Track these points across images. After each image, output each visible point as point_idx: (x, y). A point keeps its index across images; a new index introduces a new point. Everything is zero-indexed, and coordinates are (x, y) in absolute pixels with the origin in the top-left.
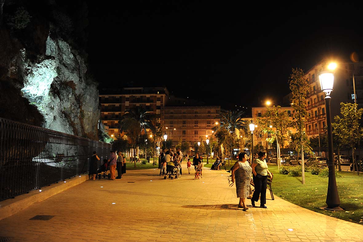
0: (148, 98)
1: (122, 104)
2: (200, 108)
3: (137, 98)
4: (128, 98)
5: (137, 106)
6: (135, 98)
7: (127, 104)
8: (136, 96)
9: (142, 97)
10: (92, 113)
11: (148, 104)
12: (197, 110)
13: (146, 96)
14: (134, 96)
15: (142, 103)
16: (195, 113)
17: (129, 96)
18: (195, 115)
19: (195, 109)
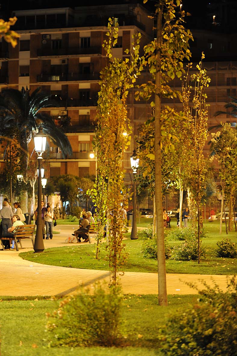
0: (85, 38)
1: (10, 60)
3: (54, 41)
4: (28, 41)
5: (52, 63)
6: (47, 40)
7: (25, 58)
8: (50, 35)
9: (66, 36)
11: (85, 59)
12: (232, 73)
13: (79, 33)
14: (43, 35)
15: (68, 56)
16: (228, 84)
17: (30, 34)
18: (228, 90)
19: (226, 69)
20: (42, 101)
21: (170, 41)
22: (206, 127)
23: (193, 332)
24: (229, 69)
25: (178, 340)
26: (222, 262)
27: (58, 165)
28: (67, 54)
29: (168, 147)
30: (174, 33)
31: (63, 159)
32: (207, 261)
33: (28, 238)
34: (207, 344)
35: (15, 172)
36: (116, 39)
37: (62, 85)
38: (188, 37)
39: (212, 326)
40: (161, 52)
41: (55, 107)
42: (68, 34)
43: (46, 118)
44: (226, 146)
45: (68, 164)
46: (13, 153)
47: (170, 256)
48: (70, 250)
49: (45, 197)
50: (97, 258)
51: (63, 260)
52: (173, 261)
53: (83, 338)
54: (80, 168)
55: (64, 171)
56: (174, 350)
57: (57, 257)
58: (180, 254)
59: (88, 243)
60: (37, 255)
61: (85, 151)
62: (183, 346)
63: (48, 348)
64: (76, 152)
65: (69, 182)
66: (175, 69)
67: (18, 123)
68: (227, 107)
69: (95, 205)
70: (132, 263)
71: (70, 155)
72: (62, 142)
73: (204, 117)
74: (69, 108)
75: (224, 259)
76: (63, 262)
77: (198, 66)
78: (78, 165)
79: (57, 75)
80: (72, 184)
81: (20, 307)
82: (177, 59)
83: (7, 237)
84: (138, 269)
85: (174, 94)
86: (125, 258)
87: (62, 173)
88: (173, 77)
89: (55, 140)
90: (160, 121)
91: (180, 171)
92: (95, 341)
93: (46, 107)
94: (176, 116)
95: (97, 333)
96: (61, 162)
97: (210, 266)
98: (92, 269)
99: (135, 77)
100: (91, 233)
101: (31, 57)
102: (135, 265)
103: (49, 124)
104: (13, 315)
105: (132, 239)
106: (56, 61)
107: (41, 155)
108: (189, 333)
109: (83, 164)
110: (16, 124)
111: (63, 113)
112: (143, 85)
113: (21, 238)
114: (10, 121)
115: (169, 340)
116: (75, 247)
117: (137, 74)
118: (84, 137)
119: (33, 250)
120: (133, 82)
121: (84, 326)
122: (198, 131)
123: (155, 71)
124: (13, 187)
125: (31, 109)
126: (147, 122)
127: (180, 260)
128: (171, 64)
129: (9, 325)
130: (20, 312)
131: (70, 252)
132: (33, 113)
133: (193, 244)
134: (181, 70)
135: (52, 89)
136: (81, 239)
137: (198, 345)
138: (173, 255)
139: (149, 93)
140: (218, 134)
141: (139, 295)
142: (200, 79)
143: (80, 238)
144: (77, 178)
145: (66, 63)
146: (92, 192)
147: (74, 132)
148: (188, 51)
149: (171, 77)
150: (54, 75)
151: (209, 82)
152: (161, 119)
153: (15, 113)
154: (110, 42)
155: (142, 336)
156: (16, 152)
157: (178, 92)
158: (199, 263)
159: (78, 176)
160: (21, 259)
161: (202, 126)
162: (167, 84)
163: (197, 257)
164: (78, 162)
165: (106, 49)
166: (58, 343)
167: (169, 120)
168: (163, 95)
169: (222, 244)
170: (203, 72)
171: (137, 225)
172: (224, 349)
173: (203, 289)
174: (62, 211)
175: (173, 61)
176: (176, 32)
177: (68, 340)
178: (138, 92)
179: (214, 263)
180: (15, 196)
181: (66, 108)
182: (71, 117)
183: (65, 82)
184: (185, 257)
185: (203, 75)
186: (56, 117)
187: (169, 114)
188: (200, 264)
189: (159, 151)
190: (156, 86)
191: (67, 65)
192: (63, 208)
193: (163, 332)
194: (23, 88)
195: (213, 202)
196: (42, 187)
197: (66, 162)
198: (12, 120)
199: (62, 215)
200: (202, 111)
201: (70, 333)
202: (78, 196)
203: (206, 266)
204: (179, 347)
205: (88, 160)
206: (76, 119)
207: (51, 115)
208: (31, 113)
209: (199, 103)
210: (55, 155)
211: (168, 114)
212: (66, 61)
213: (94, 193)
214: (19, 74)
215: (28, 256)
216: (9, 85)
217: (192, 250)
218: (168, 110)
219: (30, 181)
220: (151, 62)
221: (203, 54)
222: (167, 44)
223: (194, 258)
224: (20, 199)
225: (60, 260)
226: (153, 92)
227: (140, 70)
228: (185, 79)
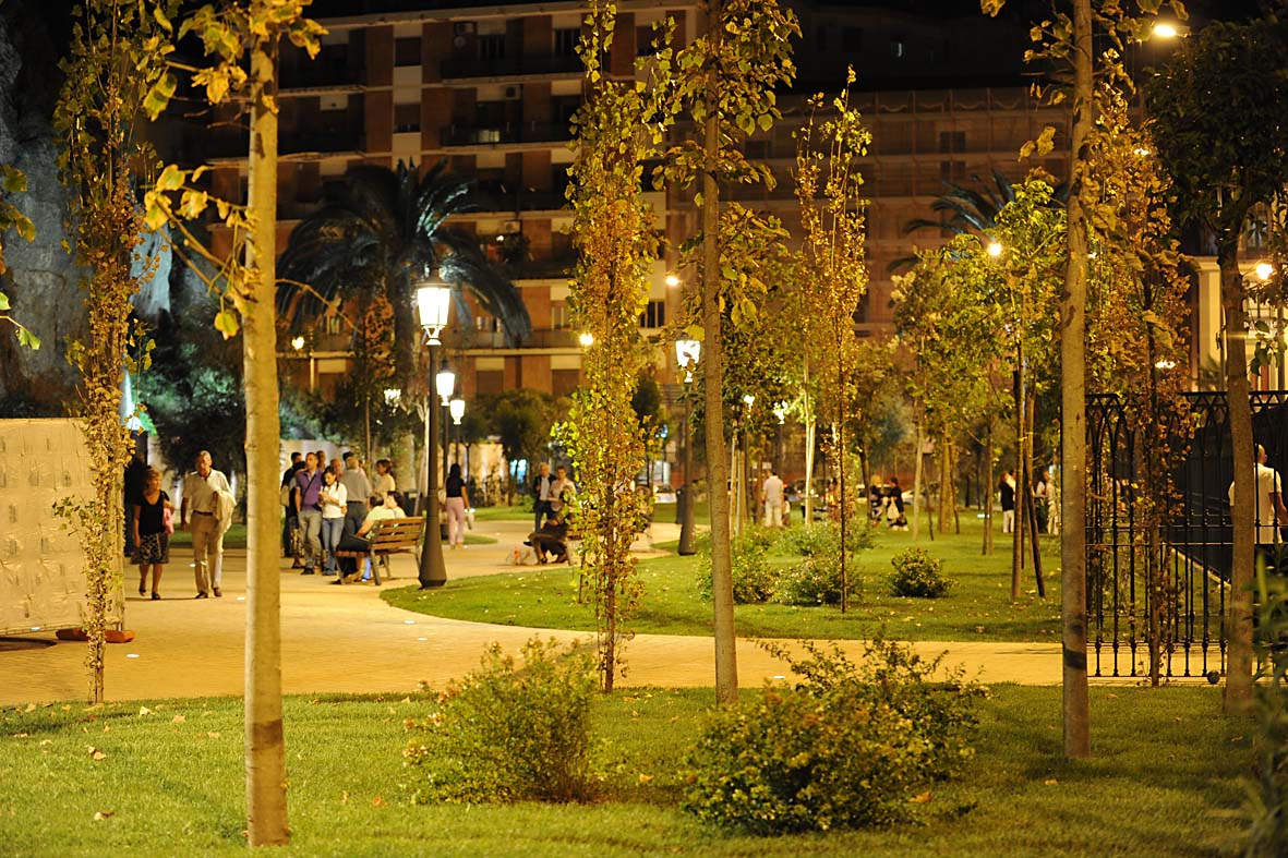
1: (369, 90)
2: (982, 109)
3: (484, 38)
4: (417, 40)
5: (480, 97)
6: (467, 37)
7: (407, 85)
8: (475, 24)
9: (517, 25)
10: (51, 276)
12: (954, 120)
13: (550, 17)
14: (456, 23)
15: (521, 77)
16: (944, 149)
17: (420, 21)
18: (945, 165)
19: (937, 110)
20: (451, 197)
21: (743, 40)
22: (859, 259)
23: (762, 761)
24: (947, 110)
25: (724, 780)
26: (905, 608)
27: (498, 364)
28: (520, 73)
29: (739, 308)
30: (750, 17)
31: (508, 348)
32: (865, 605)
33: (407, 551)
34: (798, 790)
35: (378, 381)
36: (609, 32)
37: (507, 155)
38: (788, 27)
39: (807, 746)
40: (719, 66)
41: (488, 211)
42: (521, 20)
43: (463, 241)
44: (928, 310)
45: (524, 361)
46: (373, 332)
47: (770, 595)
48: (514, 582)
49: (462, 448)
50: (580, 602)
51: (494, 607)
52: (779, 606)
53: (498, 781)
54: (554, 371)
55: (514, 381)
56: (714, 806)
57: (479, 600)
58: (796, 588)
59: (565, 565)
60: (425, 595)
61: (567, 326)
62: (737, 793)
63: (410, 806)
64: (545, 331)
65: (525, 410)
66: (754, 109)
67: (387, 255)
68: (938, 207)
69: (575, 464)
70: (672, 613)
71: (525, 338)
72: (504, 303)
73: (855, 232)
74: (525, 215)
75: (910, 601)
76: (494, 611)
77: (838, 102)
78: (549, 364)
79: (492, 128)
80: (532, 414)
81: (358, 716)
82: (759, 83)
83: (351, 550)
84: (686, 629)
85: (753, 172)
86: (636, 595)
87: (509, 386)
88: (750, 130)
89: (486, 300)
90: (719, 241)
91: (805, 376)
92: (528, 790)
93: (464, 212)
94: (760, 228)
95: (533, 769)
96: (506, 357)
97: (872, 619)
98: (567, 628)
99: (659, 129)
100: (571, 538)
101: (424, 82)
102: (677, 619)
103: (470, 255)
104: (337, 733)
105: (681, 554)
106: (490, 90)
107: (436, 334)
108: (751, 762)
109: (562, 360)
110: (382, 258)
111: (509, 227)
112: (673, 150)
113: (387, 551)
114: (369, 249)
115: (704, 780)
116: (528, 575)
117: (667, 122)
118: (560, 290)
119: (419, 583)
120: (655, 142)
121: (498, 752)
122: (840, 268)
123: (704, 113)
124: (373, 423)
125: (422, 218)
126: (684, 246)
127: (796, 604)
128: (745, 95)
129: (324, 756)
130: (355, 726)
131: (513, 588)
132: (428, 228)
133: (828, 563)
134: (770, 112)
135: (479, 165)
136: (548, 554)
137: (773, 792)
138: (779, 591)
139: (689, 169)
140: (910, 277)
141: (673, 689)
142: (844, 136)
143: (544, 551)
144: (546, 399)
145: (517, 97)
146: (566, 429)
147: (538, 278)
148: (787, 63)
149: (747, 130)
150: (485, 127)
151: (868, 142)
152: (720, 237)
153: (379, 226)
154: (595, 41)
155: (648, 778)
156: (380, 330)
157: (762, 167)
158: (843, 611)
159: (550, 393)
160: (384, 605)
161: (851, 255)
162: (736, 147)
163: (838, 595)
164: (549, 355)
165: (583, 58)
166: (435, 794)
167: (740, 238)
168: (724, 176)
169: (906, 563)
170: (851, 117)
171: (696, 519)
172: (838, 800)
173: (805, 659)
174: (506, 485)
175: (750, 88)
176: (756, 15)
177: (460, 788)
178: (661, 168)
179: (881, 610)
180: (380, 445)
181: (517, 215)
182: (530, 238)
183: (515, 145)
184: (808, 595)
185: (850, 123)
186: (491, 239)
187: (740, 224)
188: (846, 615)
189: (715, 319)
190: (705, 151)
191: (520, 103)
192: (511, 478)
193: (691, 762)
194: (401, 161)
195: (905, 458)
196: (453, 420)
197: (519, 357)
198: (373, 246)
199: (507, 496)
200: (851, 217)
201: (466, 769)
202: (550, 445)
203: (860, 619)
204: (728, 799)
205: (578, 351)
206: (545, 242)
207: (478, 232)
208: (423, 228)
209: (842, 198)
210: (487, 337)
211: (737, 222)
212: (518, 92)
213: (572, 432)
214: (394, 128)
215: (403, 598)
216: (368, 155)
217: (826, 578)
218: (737, 214)
219: (418, 404)
220: (695, 93)
221: (851, 72)
222: (734, 46)
223: (832, 599)
224: (392, 454)
225: (486, 607)
226: (699, 168)
227: (674, 111)
228: (805, 134)
